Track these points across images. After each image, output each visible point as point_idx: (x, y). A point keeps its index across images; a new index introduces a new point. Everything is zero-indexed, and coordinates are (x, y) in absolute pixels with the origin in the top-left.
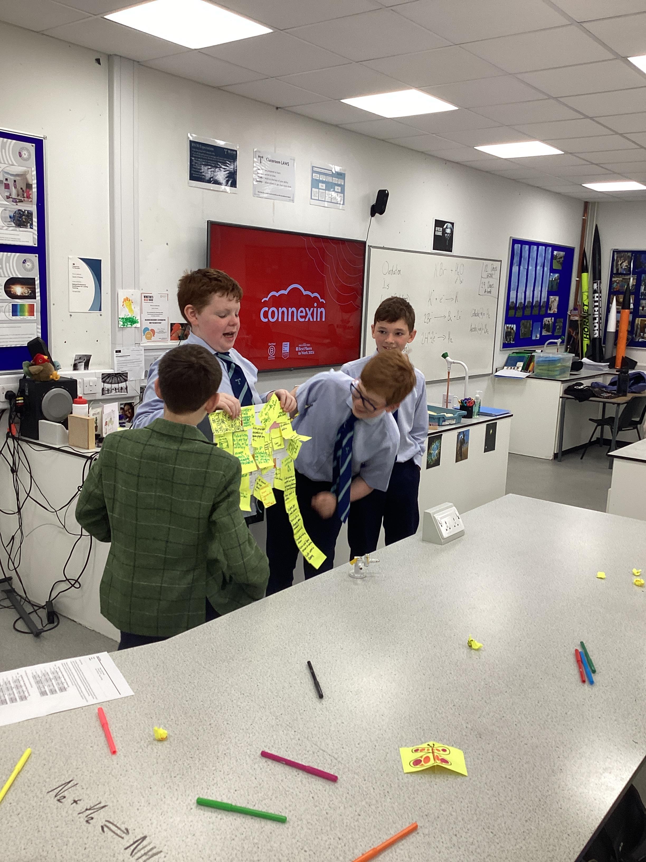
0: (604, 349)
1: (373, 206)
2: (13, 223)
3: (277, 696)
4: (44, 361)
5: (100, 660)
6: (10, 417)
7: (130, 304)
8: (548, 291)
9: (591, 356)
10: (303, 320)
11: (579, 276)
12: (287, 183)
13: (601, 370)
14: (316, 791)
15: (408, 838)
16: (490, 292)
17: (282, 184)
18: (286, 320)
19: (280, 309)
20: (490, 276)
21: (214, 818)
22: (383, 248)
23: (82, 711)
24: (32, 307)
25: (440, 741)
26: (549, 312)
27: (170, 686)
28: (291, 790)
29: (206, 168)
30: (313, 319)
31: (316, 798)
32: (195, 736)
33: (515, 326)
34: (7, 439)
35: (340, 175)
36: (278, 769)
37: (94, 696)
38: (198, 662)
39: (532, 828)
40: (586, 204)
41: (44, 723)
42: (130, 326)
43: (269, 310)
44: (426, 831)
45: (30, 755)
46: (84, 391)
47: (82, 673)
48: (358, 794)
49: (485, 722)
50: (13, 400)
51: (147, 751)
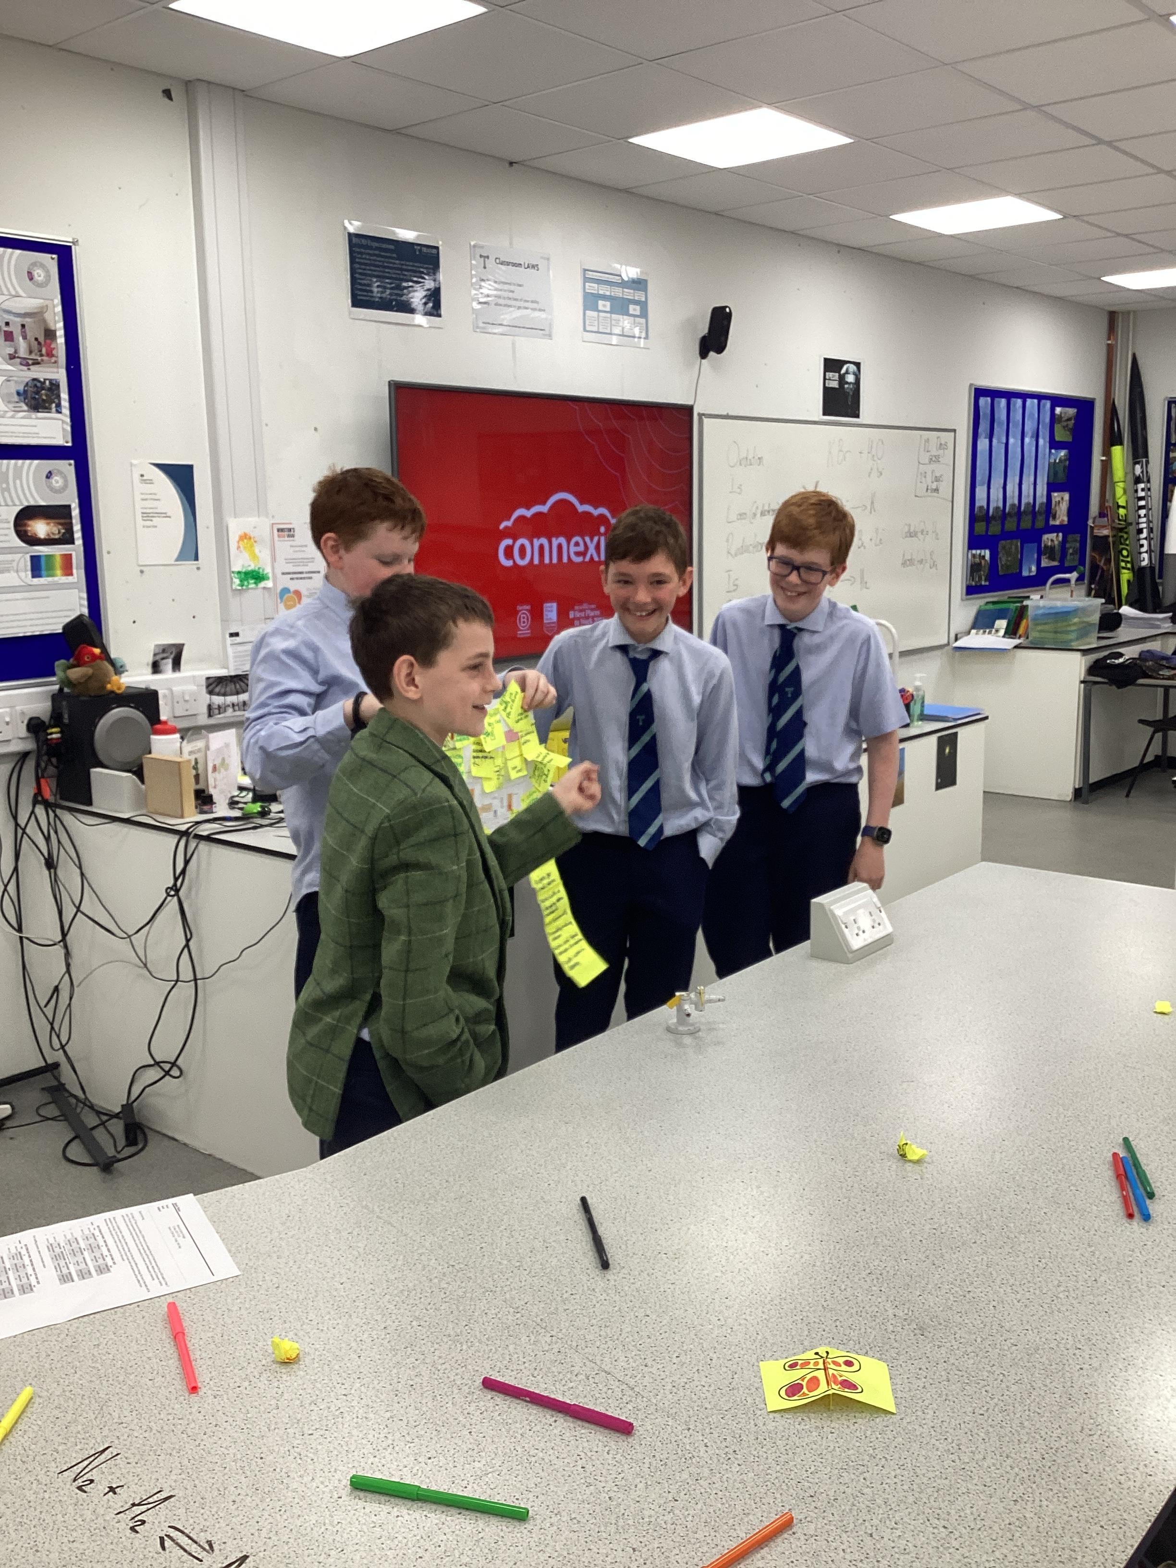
0: (1160, 588)
1: (703, 338)
2: (23, 405)
3: (518, 1268)
4: (94, 657)
6: (38, 765)
7: (252, 546)
8: (1048, 484)
9: (1137, 601)
10: (579, 559)
11: (1107, 452)
12: (537, 302)
13: (1158, 627)
14: (589, 1454)
15: (772, 1544)
16: (936, 490)
17: (526, 305)
18: (547, 561)
19: (535, 540)
20: (934, 460)
21: (383, 1514)
22: (727, 417)
23: (137, 1309)
24: (67, 560)
25: (841, 1344)
26: (1052, 523)
27: (310, 1256)
28: (541, 1455)
29: (381, 282)
30: (599, 556)
31: (589, 1468)
32: (355, 1351)
33: (987, 551)
34: (34, 806)
35: (639, 284)
36: (514, 1412)
37: (163, 1281)
38: (367, 1207)
39: (1028, 1515)
40: (1112, 316)
41: (63, 1336)
42: (253, 586)
43: (514, 542)
44: (811, 1529)
45: (32, 1398)
46: (173, 712)
47: (143, 1237)
48: (675, 1457)
49: (932, 1304)
50: (42, 734)
51: (259, 1385)
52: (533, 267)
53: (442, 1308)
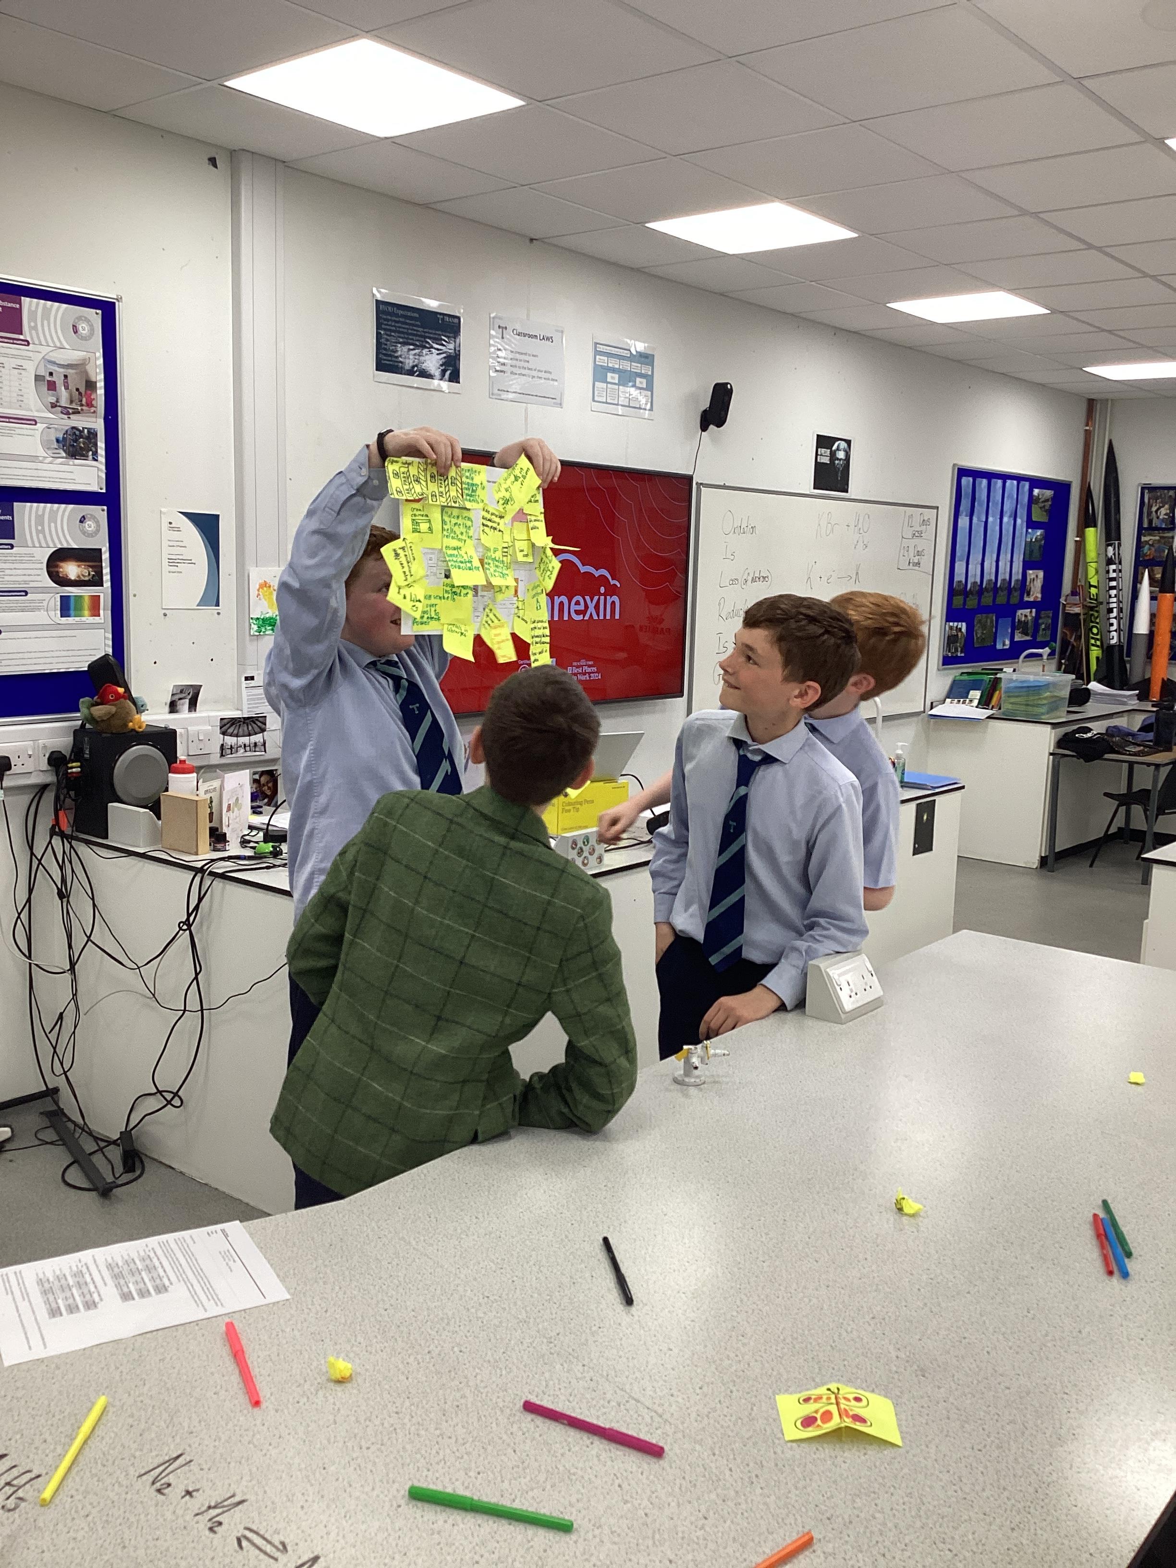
0: (1128, 666)
1: (705, 412)
2: (61, 451)
3: (549, 1301)
4: (118, 696)
5: (226, 1236)
6: (57, 798)
8: (1024, 561)
9: (1105, 677)
10: (580, 617)
11: (1081, 533)
12: (550, 373)
13: (1124, 704)
14: (625, 1474)
15: (795, 1561)
16: (918, 564)
17: (540, 374)
20: (918, 535)
21: (441, 1523)
22: (724, 487)
23: (197, 1328)
24: (95, 601)
25: (849, 1382)
26: (1026, 599)
27: (355, 1283)
28: (580, 1473)
29: (405, 348)
30: (598, 615)
31: (625, 1486)
32: (403, 1373)
33: (964, 624)
34: (51, 838)
35: (646, 358)
36: (555, 1434)
37: (218, 1301)
38: (403, 1239)
39: (1024, 1542)
40: (1091, 404)
41: (129, 1350)
44: (829, 1548)
45: (105, 1408)
46: (188, 751)
47: (196, 1260)
48: (703, 1479)
49: (931, 1348)
50: (62, 770)
51: (316, 1401)
52: (548, 339)
53: (481, 1335)
